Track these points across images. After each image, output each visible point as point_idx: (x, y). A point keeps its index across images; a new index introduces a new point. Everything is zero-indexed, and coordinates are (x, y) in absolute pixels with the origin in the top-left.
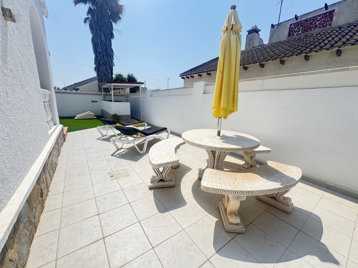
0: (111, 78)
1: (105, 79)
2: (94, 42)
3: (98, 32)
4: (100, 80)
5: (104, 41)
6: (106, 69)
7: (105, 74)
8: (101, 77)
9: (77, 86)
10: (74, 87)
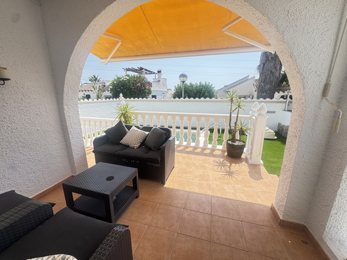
0: (278, 76)
1: (270, 78)
4: (263, 81)
6: (275, 64)
7: (271, 71)
8: (265, 76)
9: (228, 88)
10: (224, 90)
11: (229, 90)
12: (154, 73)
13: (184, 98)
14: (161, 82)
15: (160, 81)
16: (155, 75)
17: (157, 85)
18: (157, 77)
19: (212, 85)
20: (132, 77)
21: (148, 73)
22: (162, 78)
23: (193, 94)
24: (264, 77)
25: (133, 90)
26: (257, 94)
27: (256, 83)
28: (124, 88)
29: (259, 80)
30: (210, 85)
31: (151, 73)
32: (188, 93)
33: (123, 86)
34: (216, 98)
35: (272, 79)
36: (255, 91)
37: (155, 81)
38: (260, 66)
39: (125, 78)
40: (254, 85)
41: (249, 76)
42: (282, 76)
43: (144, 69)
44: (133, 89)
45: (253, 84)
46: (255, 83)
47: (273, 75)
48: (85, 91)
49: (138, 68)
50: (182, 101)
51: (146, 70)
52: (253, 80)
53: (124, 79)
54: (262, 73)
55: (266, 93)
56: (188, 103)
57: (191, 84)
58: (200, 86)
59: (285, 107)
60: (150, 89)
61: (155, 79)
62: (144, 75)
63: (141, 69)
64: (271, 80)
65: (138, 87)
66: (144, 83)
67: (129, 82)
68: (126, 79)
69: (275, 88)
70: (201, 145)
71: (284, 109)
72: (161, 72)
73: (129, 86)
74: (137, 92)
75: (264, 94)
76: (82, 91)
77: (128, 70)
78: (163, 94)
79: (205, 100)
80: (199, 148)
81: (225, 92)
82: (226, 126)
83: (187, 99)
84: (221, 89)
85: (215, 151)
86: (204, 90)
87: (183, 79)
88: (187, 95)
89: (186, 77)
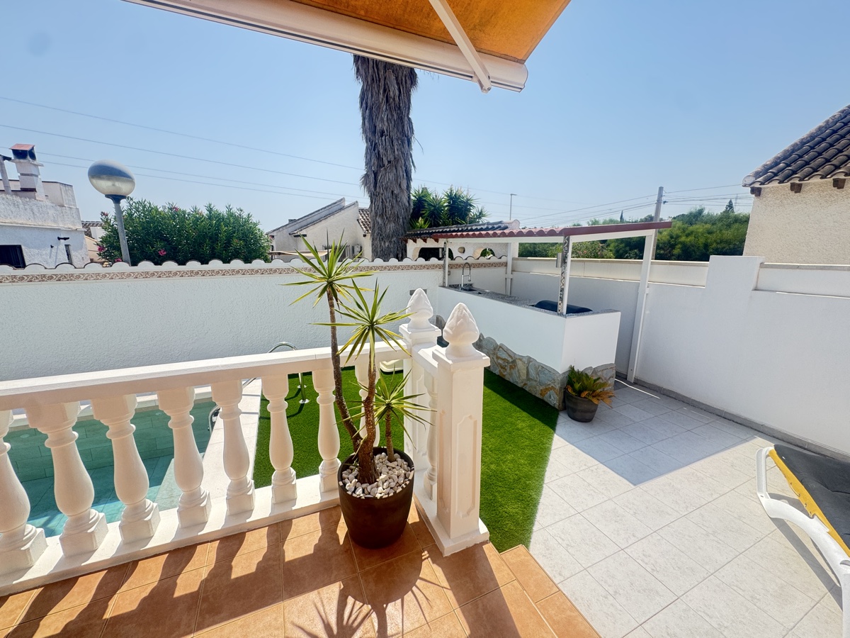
0: (407, 204)
1: (392, 207)
2: (367, 103)
3: (382, 73)
4: (379, 212)
5: (394, 99)
6: (397, 177)
7: (392, 192)
8: (382, 202)
9: (297, 226)
10: (290, 230)
11: (304, 232)
14: (40, 194)
15: (33, 190)
16: (3, 166)
17: (17, 205)
19: (249, 216)
23: (187, 244)
24: (381, 204)
26: (373, 245)
27: (362, 217)
29: (372, 210)
30: (244, 215)
32: (166, 241)
34: (266, 260)
35: (396, 209)
36: (365, 236)
38: (366, 176)
40: (359, 223)
41: (343, 200)
42: (414, 205)
45: (358, 220)
46: (360, 217)
47: (397, 201)
50: (123, 275)
52: (354, 211)
54: (374, 195)
55: (390, 242)
58: (210, 218)
59: (444, 278)
61: (6, 180)
64: (394, 213)
69: (405, 232)
71: (441, 282)
72: (33, 157)
75: (387, 244)
78: (59, 239)
79: (226, 266)
80: (208, 542)
81: (295, 236)
82: (323, 401)
83: (146, 266)
84: (281, 229)
85: (293, 526)
86: (225, 231)
87: (114, 185)
88: (165, 246)
89: (125, 178)
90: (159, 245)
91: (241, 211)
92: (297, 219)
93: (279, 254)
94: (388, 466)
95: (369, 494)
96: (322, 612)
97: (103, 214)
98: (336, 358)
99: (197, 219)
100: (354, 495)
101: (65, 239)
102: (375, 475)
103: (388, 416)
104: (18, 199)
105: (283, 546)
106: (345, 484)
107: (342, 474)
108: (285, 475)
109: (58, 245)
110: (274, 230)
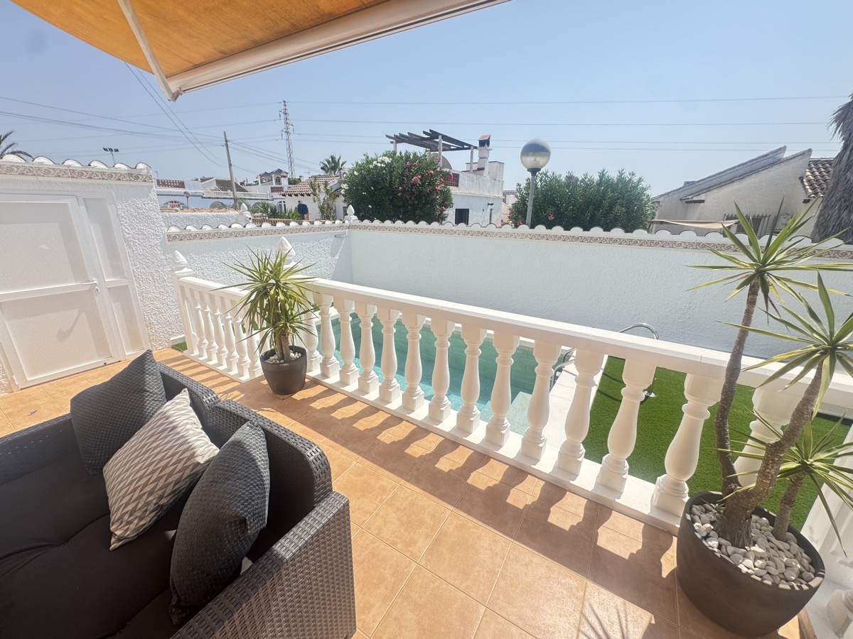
9: (695, 189)
10: (682, 195)
11: (702, 197)
12: (470, 147)
13: (532, 227)
14: (485, 173)
15: (483, 169)
16: (472, 152)
17: (473, 181)
18: (476, 159)
19: (640, 180)
20: (402, 158)
21: (453, 146)
22: (490, 159)
23: (573, 210)
25: (399, 195)
26: (821, 216)
27: (813, 173)
28: (376, 190)
30: (635, 179)
31: (461, 146)
32: (557, 207)
33: (375, 183)
36: (806, 201)
37: (471, 168)
38: (848, 107)
39: (382, 162)
40: (802, 182)
41: (783, 149)
43: (440, 137)
44: (400, 191)
45: (801, 179)
46: (808, 173)
48: (302, 195)
49: (424, 132)
50: (523, 236)
51: (445, 138)
52: (803, 162)
53: (379, 165)
56: (543, 242)
57: (570, 178)
58: (599, 184)
60: (449, 190)
61: (471, 164)
62: (440, 154)
63: (434, 135)
65: (413, 185)
66: (431, 173)
67: (391, 172)
68: (383, 165)
70: (547, 462)
72: (488, 144)
73: (390, 183)
74: (410, 199)
76: (296, 195)
77: (400, 139)
78: (488, 204)
79: (606, 234)
80: (536, 477)
81: (687, 202)
82: (691, 412)
83: (541, 229)
84: (670, 194)
85: (611, 517)
86: (610, 198)
87: (535, 160)
88: (554, 212)
89: (544, 153)
90: (551, 210)
91: (633, 175)
92: (697, 180)
93: (662, 223)
94: (769, 541)
95: (729, 556)
96: (624, 625)
97: (519, 185)
98: (734, 368)
99: (588, 185)
100: (704, 542)
101: (492, 204)
102: (746, 540)
103: (799, 479)
104: (474, 176)
105: (598, 528)
106: (693, 521)
107: (691, 508)
108: (618, 464)
109: (487, 209)
110: (662, 195)
